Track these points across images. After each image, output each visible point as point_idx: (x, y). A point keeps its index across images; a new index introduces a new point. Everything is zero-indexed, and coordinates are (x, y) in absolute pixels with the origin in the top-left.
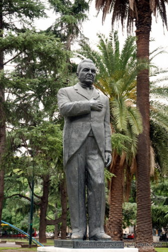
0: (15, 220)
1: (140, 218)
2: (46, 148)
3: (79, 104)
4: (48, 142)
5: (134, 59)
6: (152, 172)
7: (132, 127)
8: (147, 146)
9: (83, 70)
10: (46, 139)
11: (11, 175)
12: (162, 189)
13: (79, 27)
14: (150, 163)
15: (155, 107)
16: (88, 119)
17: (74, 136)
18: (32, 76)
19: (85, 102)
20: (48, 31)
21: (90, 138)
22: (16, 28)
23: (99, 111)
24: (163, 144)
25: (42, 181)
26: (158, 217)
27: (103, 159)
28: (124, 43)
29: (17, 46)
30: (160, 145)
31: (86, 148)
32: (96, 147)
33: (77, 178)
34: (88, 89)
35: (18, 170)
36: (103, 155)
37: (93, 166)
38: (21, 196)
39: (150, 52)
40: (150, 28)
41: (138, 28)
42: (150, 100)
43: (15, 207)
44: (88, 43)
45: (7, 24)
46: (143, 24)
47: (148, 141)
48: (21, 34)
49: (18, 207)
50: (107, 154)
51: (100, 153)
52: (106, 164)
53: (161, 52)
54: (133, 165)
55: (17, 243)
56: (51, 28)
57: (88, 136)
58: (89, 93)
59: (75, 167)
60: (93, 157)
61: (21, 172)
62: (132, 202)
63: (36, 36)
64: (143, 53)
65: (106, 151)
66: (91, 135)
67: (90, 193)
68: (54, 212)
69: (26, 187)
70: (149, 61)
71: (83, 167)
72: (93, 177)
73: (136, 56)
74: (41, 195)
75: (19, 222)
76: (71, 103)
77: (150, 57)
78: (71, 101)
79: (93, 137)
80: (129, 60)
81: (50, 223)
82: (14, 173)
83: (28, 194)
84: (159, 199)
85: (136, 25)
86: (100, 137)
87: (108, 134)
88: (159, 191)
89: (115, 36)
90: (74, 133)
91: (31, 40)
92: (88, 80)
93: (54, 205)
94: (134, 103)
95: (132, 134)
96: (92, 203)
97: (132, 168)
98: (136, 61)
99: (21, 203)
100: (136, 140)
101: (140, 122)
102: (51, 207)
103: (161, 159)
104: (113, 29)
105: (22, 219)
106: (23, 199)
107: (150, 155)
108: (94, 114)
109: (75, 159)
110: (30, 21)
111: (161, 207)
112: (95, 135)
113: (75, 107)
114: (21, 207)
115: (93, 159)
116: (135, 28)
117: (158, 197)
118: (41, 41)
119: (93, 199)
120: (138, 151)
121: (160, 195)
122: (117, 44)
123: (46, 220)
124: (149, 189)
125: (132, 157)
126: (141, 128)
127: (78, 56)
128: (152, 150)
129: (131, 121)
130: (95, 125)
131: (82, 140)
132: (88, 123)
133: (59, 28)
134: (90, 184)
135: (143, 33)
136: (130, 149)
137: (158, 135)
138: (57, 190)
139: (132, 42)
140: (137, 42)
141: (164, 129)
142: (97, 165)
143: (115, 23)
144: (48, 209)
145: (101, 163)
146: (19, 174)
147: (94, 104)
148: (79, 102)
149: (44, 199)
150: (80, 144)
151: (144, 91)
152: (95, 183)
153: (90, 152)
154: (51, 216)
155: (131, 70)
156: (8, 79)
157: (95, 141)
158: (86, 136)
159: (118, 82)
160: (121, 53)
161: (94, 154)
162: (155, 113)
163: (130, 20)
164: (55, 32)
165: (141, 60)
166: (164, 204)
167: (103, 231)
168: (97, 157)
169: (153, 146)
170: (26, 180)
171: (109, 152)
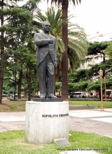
0: (7, 89)
1: (63, 88)
2: (22, 58)
3: (44, 41)
4: (23, 56)
5: (61, 19)
6: (68, 69)
7: (60, 49)
8: (67, 58)
9: (45, 26)
10: (22, 54)
11: (5, 70)
12: (72, 76)
13: (37, 5)
14: (68, 65)
15: (70, 40)
16: (47, 47)
17: (41, 54)
18: (16, 26)
19: (46, 39)
20: (23, 7)
21: (48, 55)
22: (9, 6)
23: (52, 43)
24: (74, 57)
25: (19, 72)
26: (70, 88)
27: (54, 64)
28: (57, 12)
29: (10, 13)
30: (72, 57)
31: (47, 59)
32: (51, 59)
33: (43, 72)
34: (47, 34)
35: (8, 67)
36: (54, 62)
37: (49, 67)
38: (10, 79)
39: (68, 16)
40: (68, 6)
41: (63, 6)
42: (68, 37)
43: (7, 84)
44: (41, 12)
45: (5, 4)
46: (65, 4)
47: (67, 55)
48: (12, 8)
49: (8, 84)
50: (55, 62)
51: (52, 62)
52: (55, 66)
53: (72, 17)
54: (60, 66)
55: (8, 99)
56: (24, 5)
57: (48, 54)
58: (48, 36)
59: (42, 68)
60: (50, 63)
61: (10, 68)
62: (59, 82)
63: (18, 9)
64: (65, 17)
65: (55, 61)
66: (49, 54)
67: (48, 79)
68: (24, 86)
69: (12, 75)
70: (67, 20)
71: (45, 68)
72: (50, 72)
73: (62, 18)
74: (18, 78)
75: (8, 90)
76: (40, 40)
77: (68, 19)
78: (40, 39)
79: (50, 55)
80: (59, 20)
81: (22, 90)
82: (7, 69)
83: (12, 78)
84: (70, 80)
85: (62, 5)
86: (53, 54)
87: (56, 54)
88: (71, 77)
89: (53, 9)
90: (41, 53)
91: (16, 11)
92: (47, 30)
93: (24, 83)
94: (61, 38)
95: (60, 52)
96: (49, 83)
97: (60, 67)
98: (62, 20)
99: (10, 82)
100: (62, 55)
101: (64, 47)
102: (23, 84)
103: (73, 63)
104: (52, 6)
105: (10, 89)
106: (10, 80)
107: (68, 61)
108: (50, 45)
109: (42, 64)
110: (15, 2)
111: (71, 84)
112: (51, 54)
113: (42, 41)
114: (10, 83)
115: (50, 64)
116: (61, 6)
117: (70, 79)
118: (20, 11)
119: (49, 81)
120: (63, 59)
121: (71, 78)
122: (54, 12)
123: (21, 89)
124: (67, 76)
125: (60, 62)
126: (64, 49)
127: (36, 18)
128: (69, 59)
129: (60, 47)
130: (50, 49)
131: (45, 56)
132: (48, 49)
133: (28, 6)
134: (48, 75)
135: (65, 8)
136: (59, 58)
137: (71, 53)
138: (25, 76)
139: (60, 12)
140: (62, 12)
141: (74, 50)
142: (51, 67)
143: (53, 4)
144: (22, 84)
145: (53, 66)
146: (9, 69)
147: (50, 41)
148: (44, 40)
149: (20, 80)
150: (44, 58)
151: (65, 33)
152: (50, 74)
153: (48, 61)
154: (22, 88)
155: (59, 24)
156: (5, 28)
157: (51, 56)
158: (47, 54)
159: (54, 29)
160: (55, 16)
161: (50, 62)
162: (70, 43)
163: (59, 3)
164: (26, 7)
165: (64, 20)
166: (73, 82)
167: (54, 95)
168: (51, 63)
169: (69, 57)
170: (12, 72)
171: (56, 61)
